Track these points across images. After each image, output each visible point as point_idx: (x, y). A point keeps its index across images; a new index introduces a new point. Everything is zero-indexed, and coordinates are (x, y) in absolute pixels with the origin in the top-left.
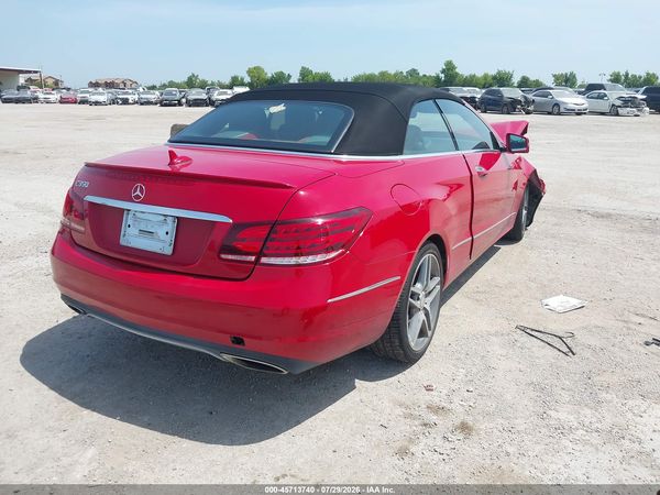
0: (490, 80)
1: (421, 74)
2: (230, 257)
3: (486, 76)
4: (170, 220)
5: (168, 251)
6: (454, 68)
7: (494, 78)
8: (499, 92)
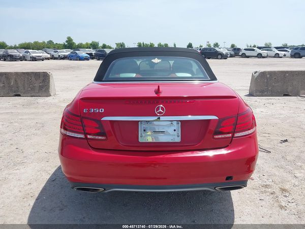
0: (89, 45)
1: (55, 43)
2: (220, 136)
3: (87, 44)
4: (175, 123)
5: (178, 140)
6: (72, 40)
7: (91, 44)
8: (104, 51)
